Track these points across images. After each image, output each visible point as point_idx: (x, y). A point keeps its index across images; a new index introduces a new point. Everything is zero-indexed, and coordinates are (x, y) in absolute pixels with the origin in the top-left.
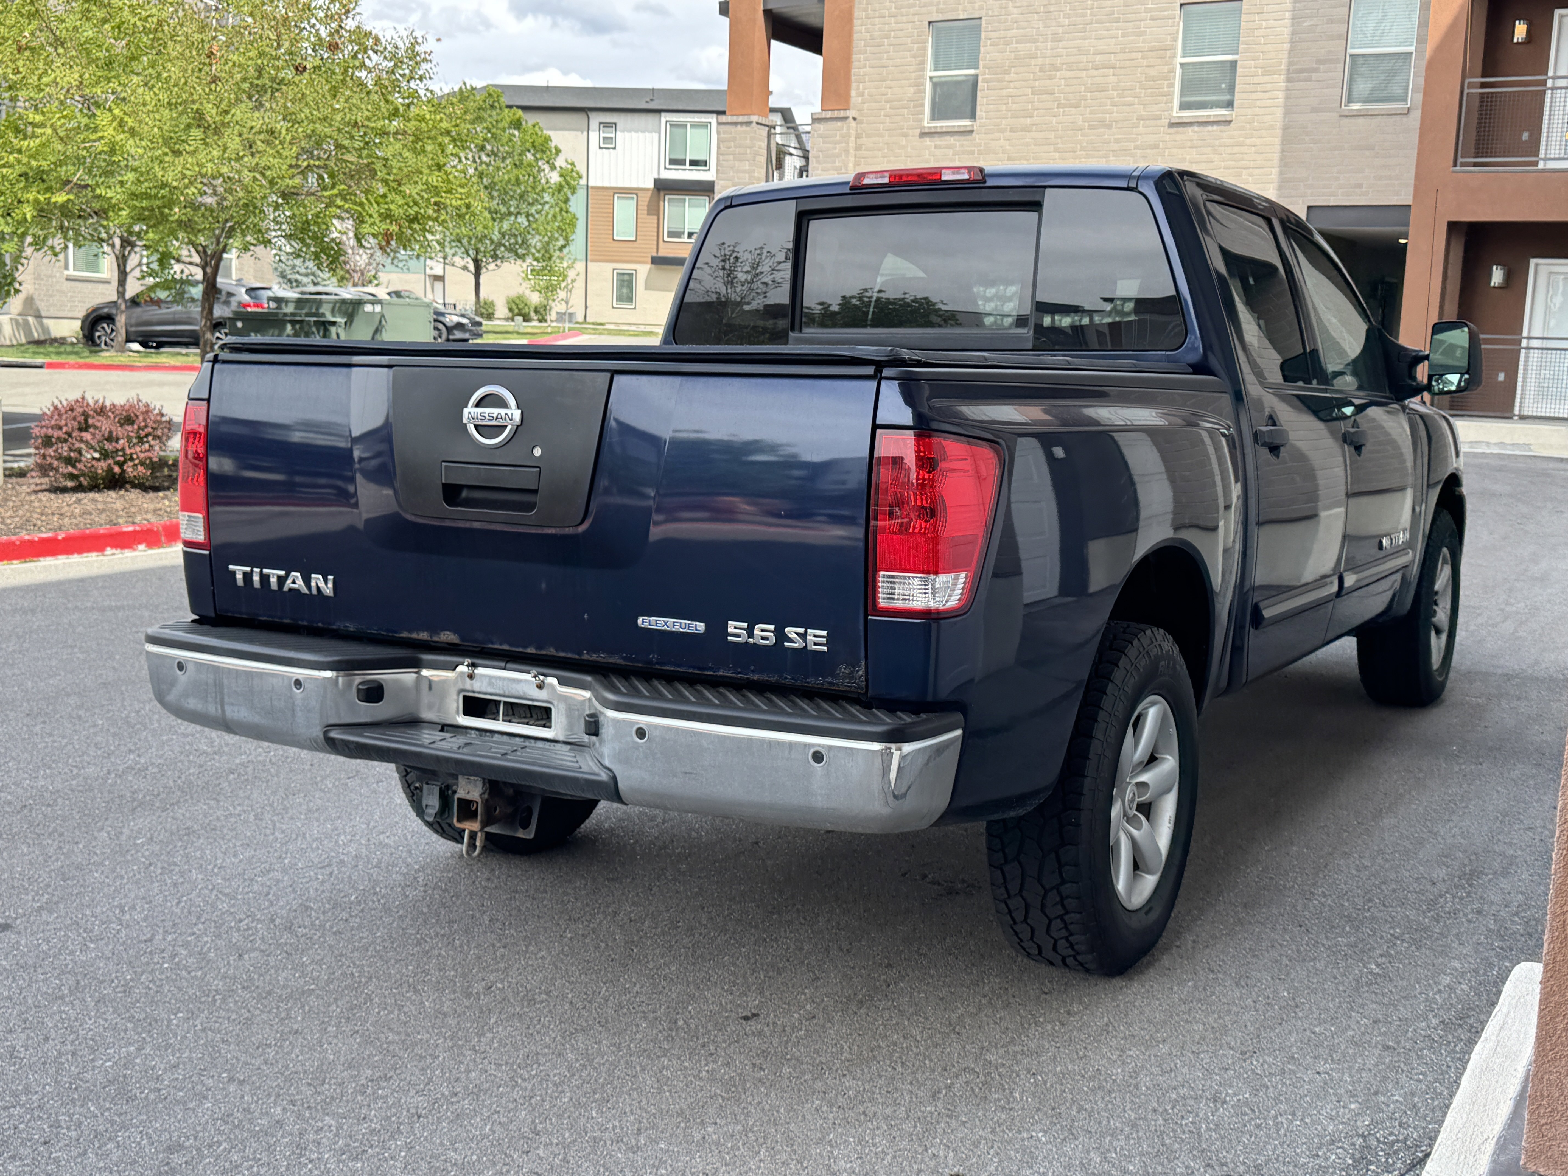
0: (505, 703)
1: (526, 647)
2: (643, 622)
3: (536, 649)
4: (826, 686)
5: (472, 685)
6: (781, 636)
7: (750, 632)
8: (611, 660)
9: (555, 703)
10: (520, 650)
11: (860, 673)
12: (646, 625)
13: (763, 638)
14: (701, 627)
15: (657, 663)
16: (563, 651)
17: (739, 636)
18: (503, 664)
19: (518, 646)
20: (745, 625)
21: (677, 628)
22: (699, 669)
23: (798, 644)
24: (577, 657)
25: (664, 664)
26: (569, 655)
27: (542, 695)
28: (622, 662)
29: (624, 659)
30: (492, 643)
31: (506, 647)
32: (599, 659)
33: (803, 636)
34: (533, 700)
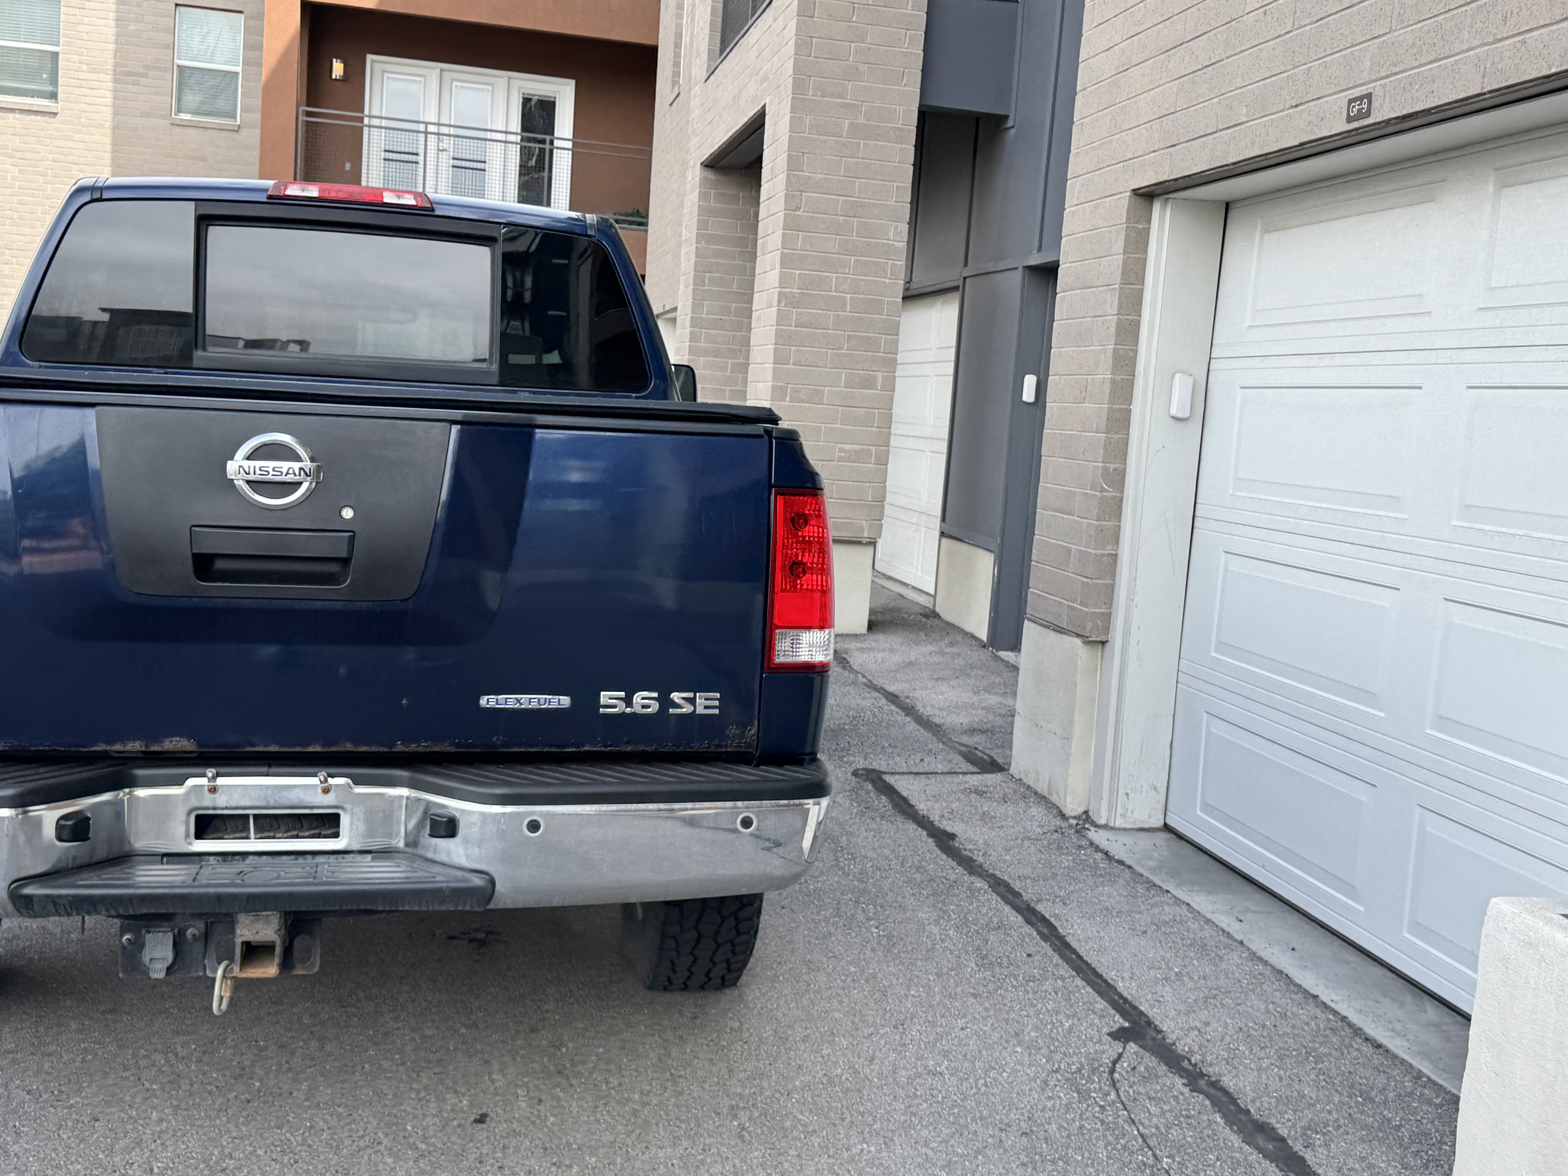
0: (255, 816)
1: (308, 745)
2: (485, 701)
3: (323, 746)
4: (713, 749)
5: (214, 800)
6: (665, 702)
7: (628, 701)
8: (437, 749)
9: (348, 807)
10: (298, 749)
11: (753, 732)
12: (492, 704)
13: (644, 707)
14: (565, 701)
15: (503, 746)
16: (365, 744)
17: (614, 707)
18: (264, 769)
19: (293, 746)
20: (622, 694)
21: (534, 705)
22: (558, 746)
23: (687, 709)
24: (385, 749)
25: (511, 746)
26: (374, 749)
27: (329, 799)
28: (452, 749)
29: (457, 745)
30: (252, 745)
31: (273, 748)
32: (420, 749)
33: (692, 701)
34: (312, 808)
